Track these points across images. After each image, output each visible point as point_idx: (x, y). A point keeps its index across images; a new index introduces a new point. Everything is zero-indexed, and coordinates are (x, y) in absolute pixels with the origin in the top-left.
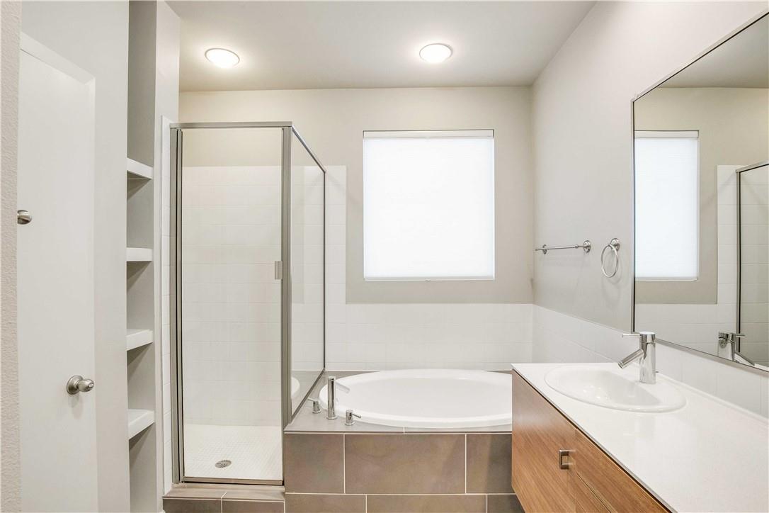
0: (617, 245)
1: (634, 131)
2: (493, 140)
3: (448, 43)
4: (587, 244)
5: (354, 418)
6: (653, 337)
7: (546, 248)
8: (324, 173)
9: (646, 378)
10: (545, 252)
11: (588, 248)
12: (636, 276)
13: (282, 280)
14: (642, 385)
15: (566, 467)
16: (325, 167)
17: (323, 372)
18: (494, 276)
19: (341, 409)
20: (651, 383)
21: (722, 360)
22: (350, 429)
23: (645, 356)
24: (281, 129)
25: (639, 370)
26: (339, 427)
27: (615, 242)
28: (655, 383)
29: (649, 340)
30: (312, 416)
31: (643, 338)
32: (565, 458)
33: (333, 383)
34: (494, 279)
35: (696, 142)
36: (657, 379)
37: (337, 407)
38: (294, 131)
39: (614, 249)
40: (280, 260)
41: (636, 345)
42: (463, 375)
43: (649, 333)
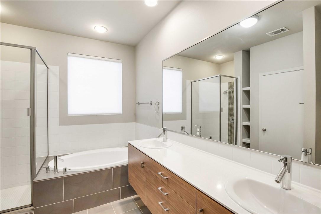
0: (159, 103)
1: (163, 66)
2: (122, 64)
3: (106, 27)
4: (151, 102)
5: (67, 170)
6: (166, 129)
7: (139, 103)
8: (48, 68)
9: (164, 141)
10: (139, 104)
11: (151, 103)
12: (163, 112)
13: (31, 116)
14: (163, 142)
15: (143, 167)
16: (48, 66)
17: (47, 157)
18: (122, 113)
19: (60, 168)
20: (165, 141)
21: (182, 133)
22: (66, 175)
23: (164, 134)
24: (30, 49)
25: (163, 139)
26: (60, 175)
27: (158, 102)
28: (166, 141)
29: (165, 130)
30: (46, 174)
31: (164, 129)
32: (143, 164)
33: (57, 158)
34: (122, 114)
35: (182, 72)
36: (167, 140)
37: (58, 168)
38: (37, 51)
39: (158, 104)
40: (29, 107)
41: (162, 131)
42: (111, 150)
43: (165, 128)
